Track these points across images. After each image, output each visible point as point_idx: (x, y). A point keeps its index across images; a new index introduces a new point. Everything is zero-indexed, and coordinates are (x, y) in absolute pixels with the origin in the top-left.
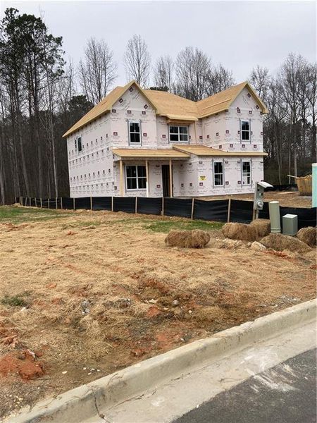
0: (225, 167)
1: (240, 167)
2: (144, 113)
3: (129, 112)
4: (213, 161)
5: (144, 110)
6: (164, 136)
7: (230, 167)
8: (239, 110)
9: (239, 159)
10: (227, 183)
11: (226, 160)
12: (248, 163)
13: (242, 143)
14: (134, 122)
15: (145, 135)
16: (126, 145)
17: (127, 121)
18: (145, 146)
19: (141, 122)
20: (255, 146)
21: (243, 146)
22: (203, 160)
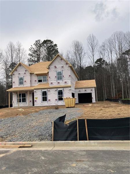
0: (48, 93)
1: (57, 93)
2: (25, 73)
3: (19, 74)
4: (41, 91)
5: (25, 72)
6: (36, 81)
7: (51, 93)
8: (55, 67)
9: (56, 89)
10: (49, 100)
11: (48, 90)
12: (61, 91)
13: (58, 82)
14: (21, 77)
15: (25, 81)
16: (18, 86)
17: (18, 77)
18: (25, 86)
19: (24, 77)
20: (66, 82)
21: (59, 83)
22: (36, 91)
